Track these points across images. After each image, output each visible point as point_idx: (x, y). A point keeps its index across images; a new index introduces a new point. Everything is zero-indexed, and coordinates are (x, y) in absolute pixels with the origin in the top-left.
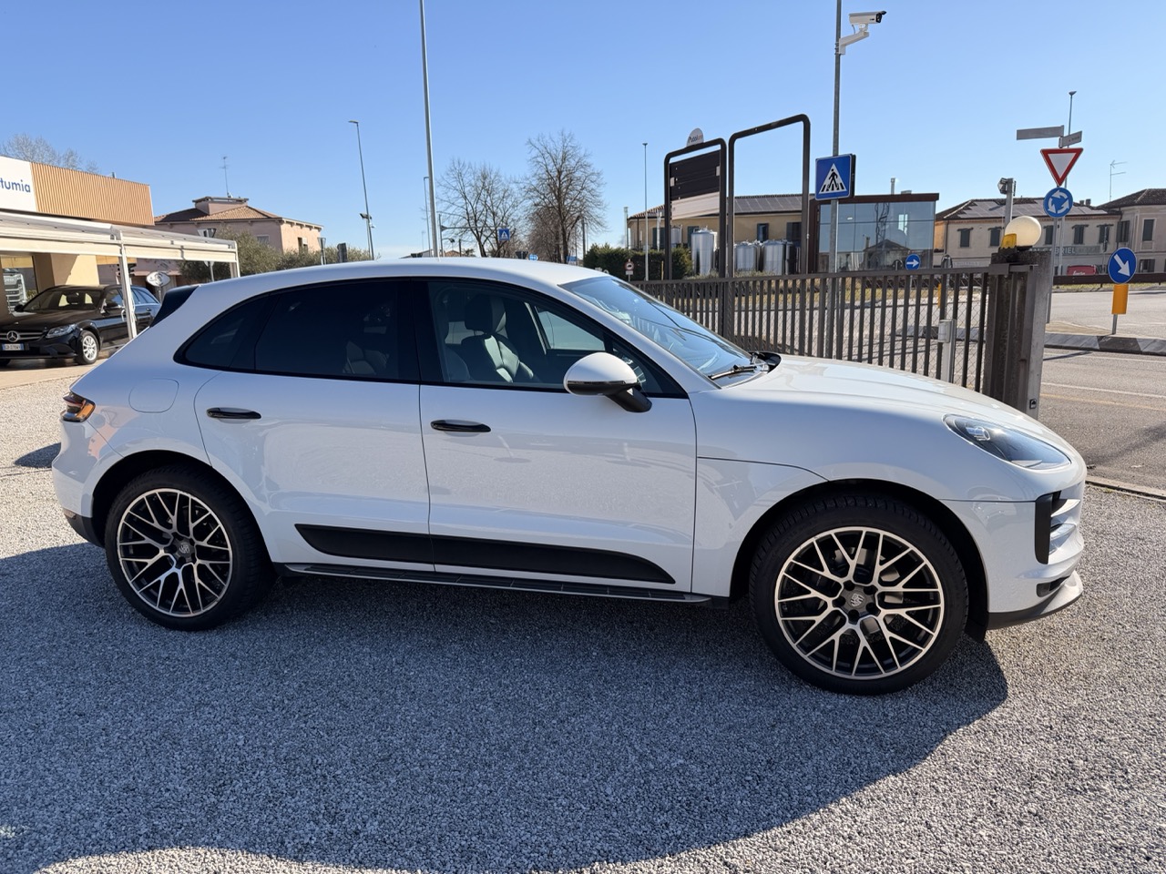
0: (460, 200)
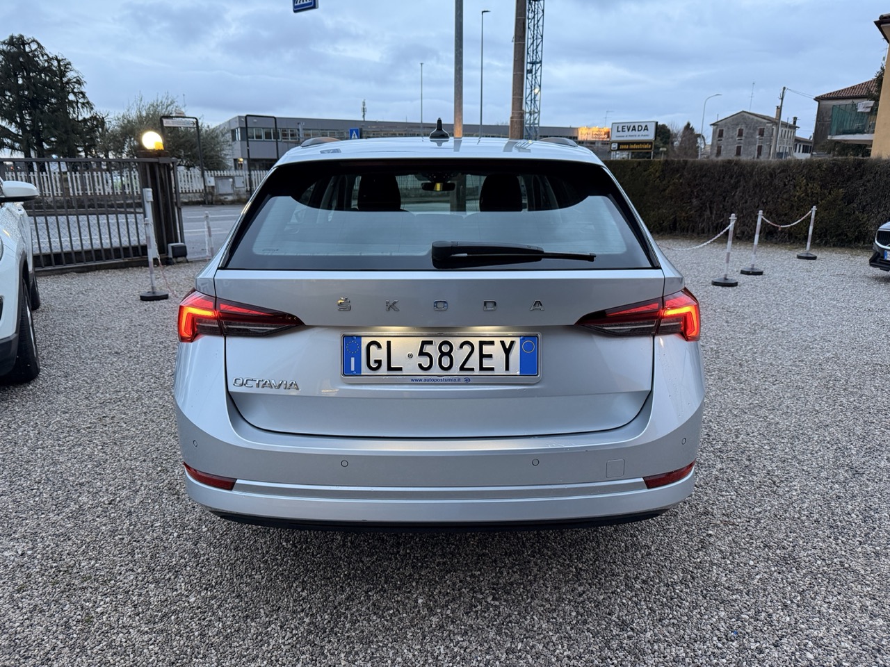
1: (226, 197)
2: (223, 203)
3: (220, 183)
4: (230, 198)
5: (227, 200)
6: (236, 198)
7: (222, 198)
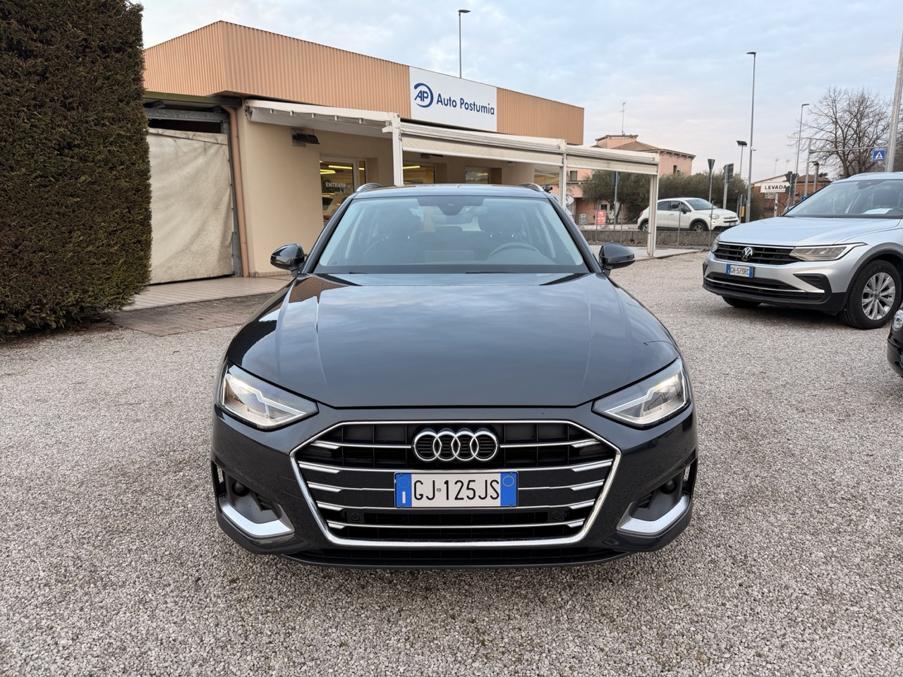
0: (829, 126)
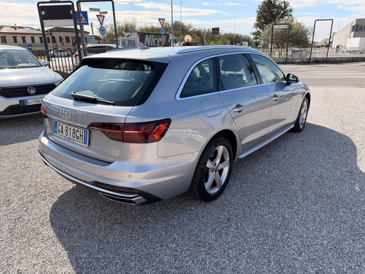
1: (295, 60)
2: (293, 63)
3: (294, 54)
4: (297, 61)
5: (296, 62)
6: (300, 61)
7: (293, 61)
